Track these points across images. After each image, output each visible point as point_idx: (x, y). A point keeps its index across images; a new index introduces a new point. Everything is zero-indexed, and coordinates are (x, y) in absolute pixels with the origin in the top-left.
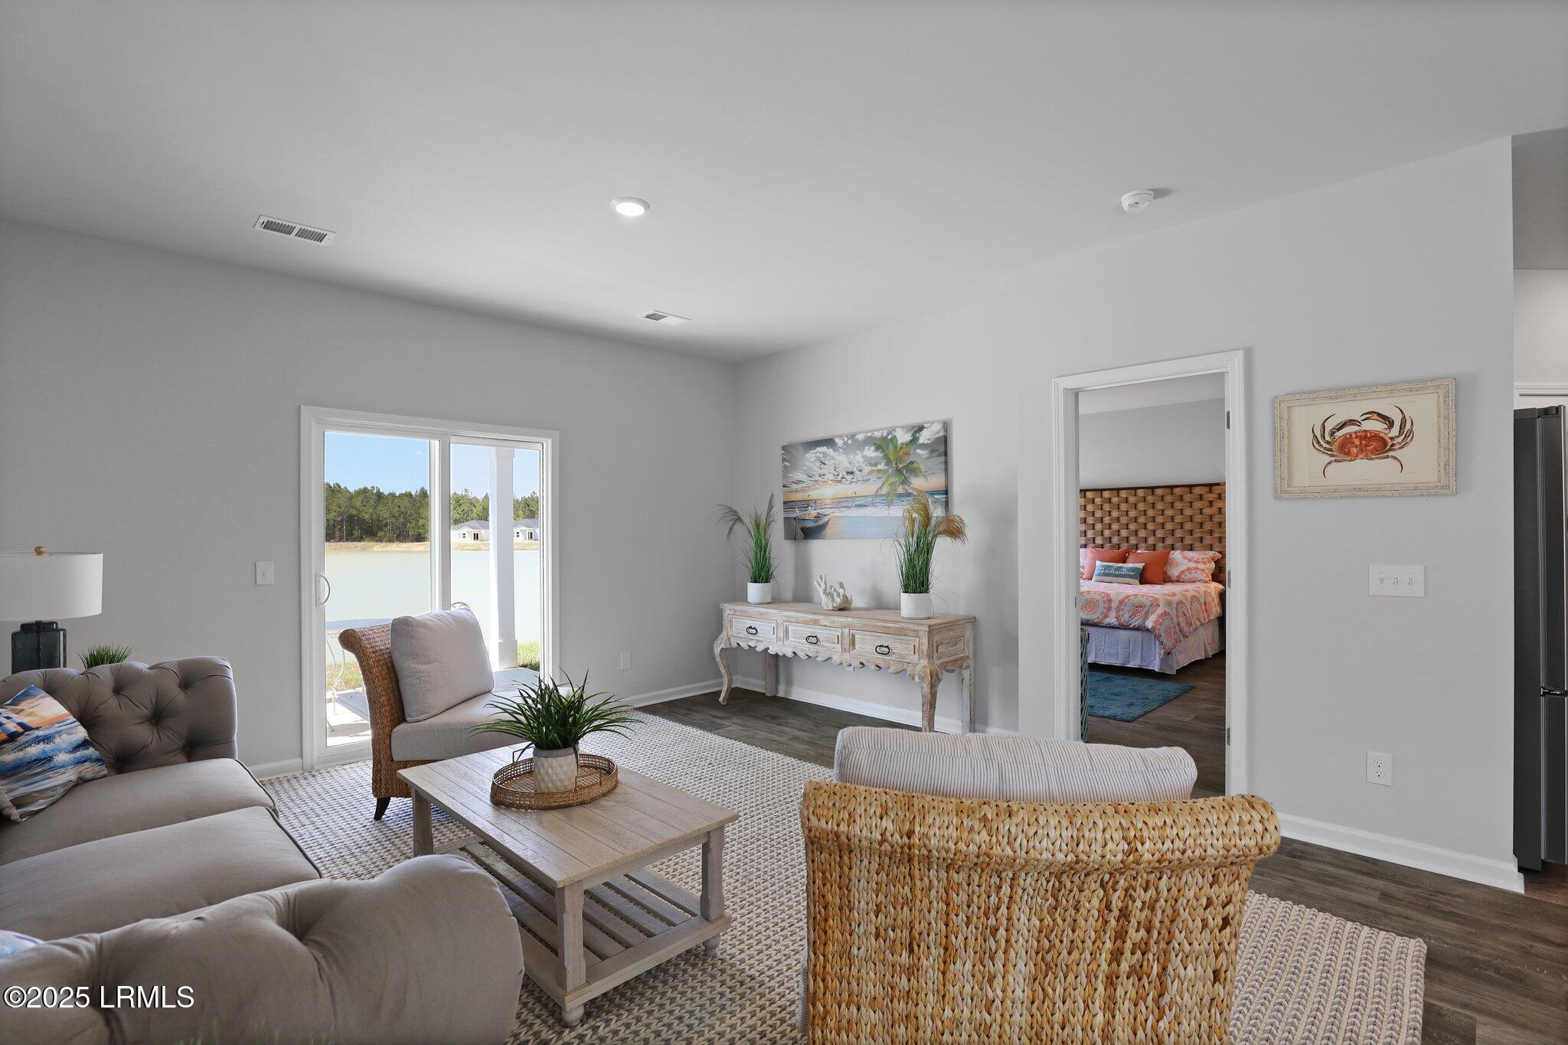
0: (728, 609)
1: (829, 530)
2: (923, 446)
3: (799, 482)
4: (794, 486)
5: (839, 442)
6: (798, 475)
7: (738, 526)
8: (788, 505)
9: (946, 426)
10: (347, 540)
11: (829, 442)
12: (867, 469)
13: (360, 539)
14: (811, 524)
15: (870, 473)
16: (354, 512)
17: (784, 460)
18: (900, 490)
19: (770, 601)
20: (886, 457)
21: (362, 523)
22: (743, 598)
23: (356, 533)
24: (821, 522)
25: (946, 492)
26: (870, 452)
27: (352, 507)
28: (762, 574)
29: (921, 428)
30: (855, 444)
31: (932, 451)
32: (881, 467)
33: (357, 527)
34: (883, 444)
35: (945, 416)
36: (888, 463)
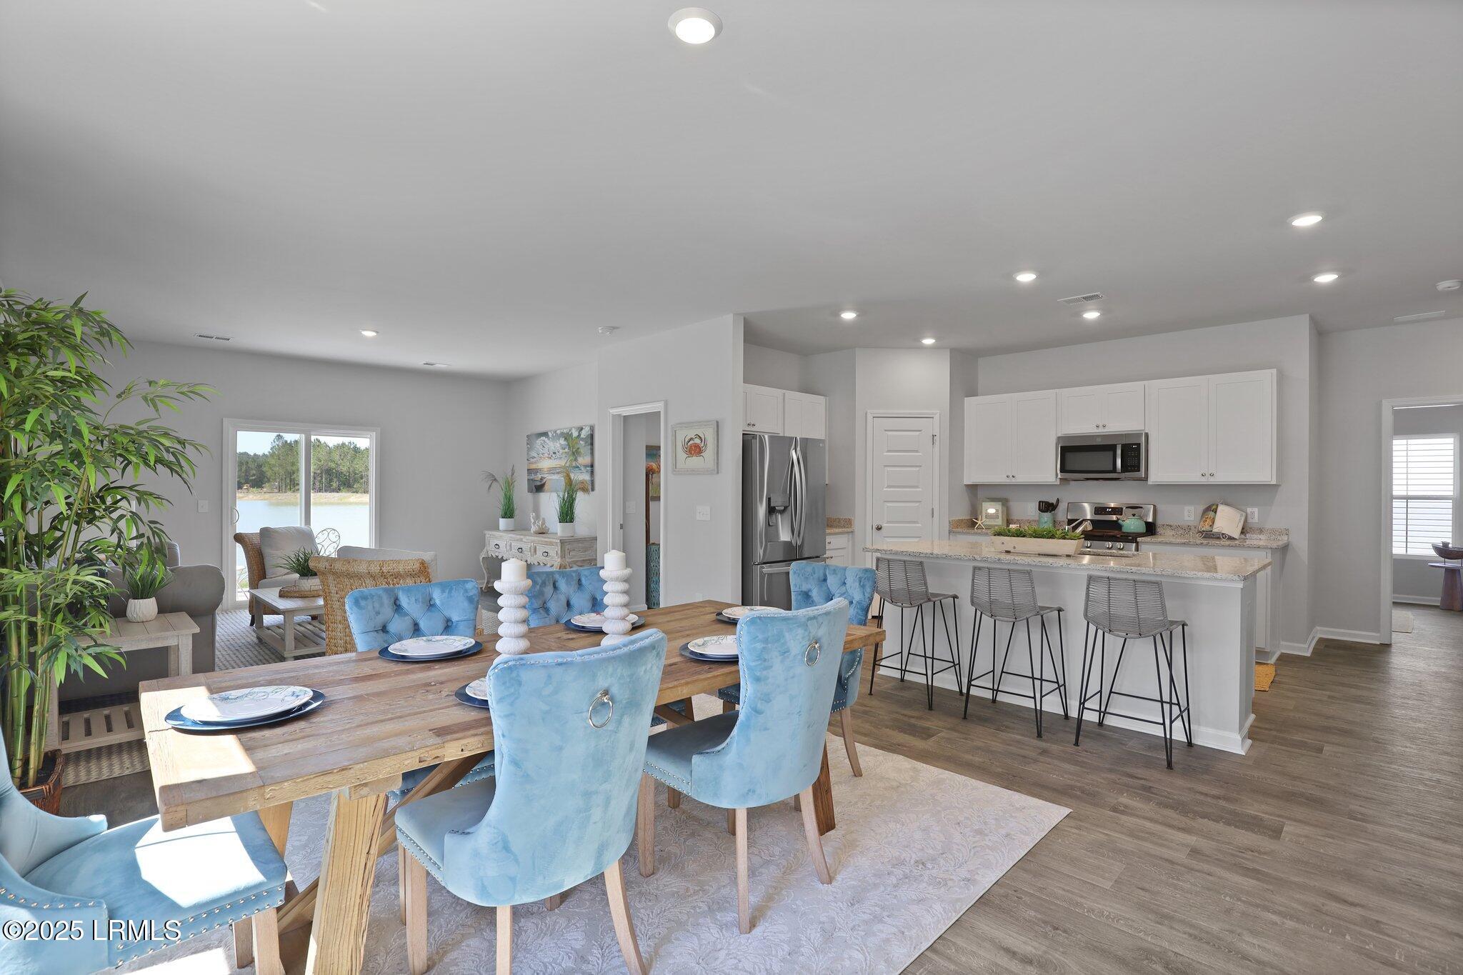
0: (488, 533)
1: (546, 487)
2: (582, 439)
3: (534, 457)
4: (532, 460)
5: (550, 434)
6: (533, 454)
7: (495, 484)
8: (530, 471)
9: (592, 428)
10: (326, 491)
11: (545, 434)
12: (561, 451)
13: (338, 490)
14: (539, 484)
15: (563, 453)
16: (333, 465)
17: (528, 444)
18: (574, 465)
19: (511, 529)
20: (568, 445)
21: (339, 474)
22: (497, 528)
23: (335, 485)
24: (543, 482)
25: (592, 466)
26: (562, 441)
27: (332, 461)
28: (508, 513)
29: (582, 429)
30: (557, 436)
31: (586, 442)
32: (567, 450)
33: (335, 480)
34: (567, 437)
35: (591, 423)
36: (569, 448)
